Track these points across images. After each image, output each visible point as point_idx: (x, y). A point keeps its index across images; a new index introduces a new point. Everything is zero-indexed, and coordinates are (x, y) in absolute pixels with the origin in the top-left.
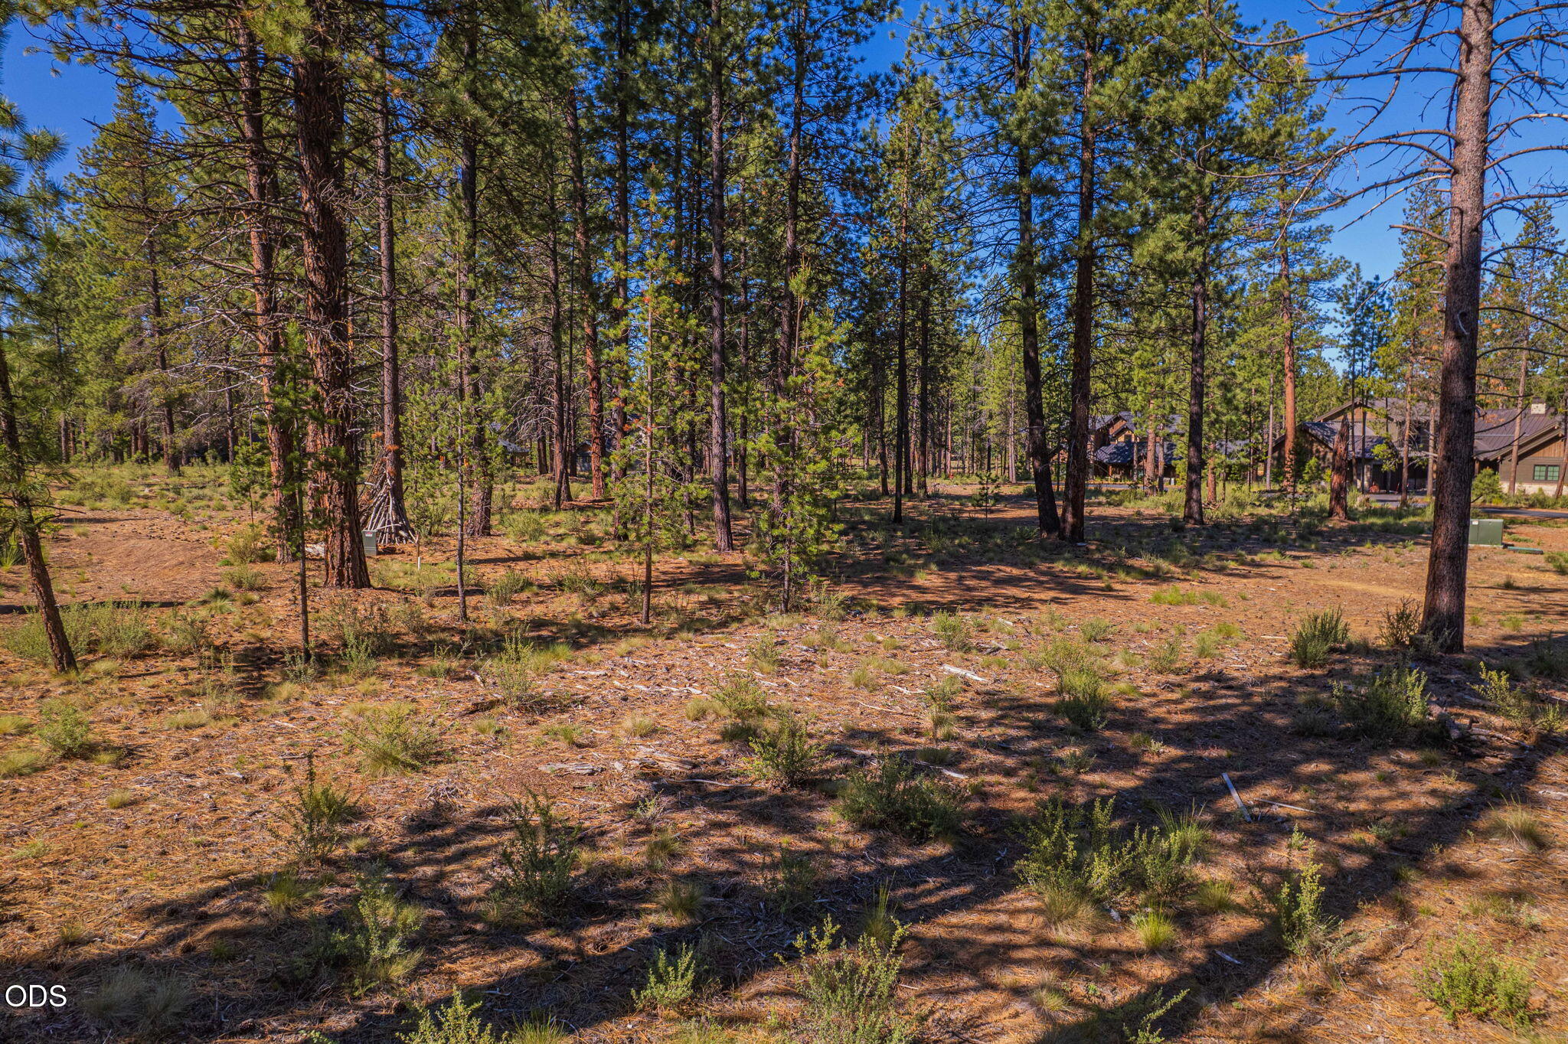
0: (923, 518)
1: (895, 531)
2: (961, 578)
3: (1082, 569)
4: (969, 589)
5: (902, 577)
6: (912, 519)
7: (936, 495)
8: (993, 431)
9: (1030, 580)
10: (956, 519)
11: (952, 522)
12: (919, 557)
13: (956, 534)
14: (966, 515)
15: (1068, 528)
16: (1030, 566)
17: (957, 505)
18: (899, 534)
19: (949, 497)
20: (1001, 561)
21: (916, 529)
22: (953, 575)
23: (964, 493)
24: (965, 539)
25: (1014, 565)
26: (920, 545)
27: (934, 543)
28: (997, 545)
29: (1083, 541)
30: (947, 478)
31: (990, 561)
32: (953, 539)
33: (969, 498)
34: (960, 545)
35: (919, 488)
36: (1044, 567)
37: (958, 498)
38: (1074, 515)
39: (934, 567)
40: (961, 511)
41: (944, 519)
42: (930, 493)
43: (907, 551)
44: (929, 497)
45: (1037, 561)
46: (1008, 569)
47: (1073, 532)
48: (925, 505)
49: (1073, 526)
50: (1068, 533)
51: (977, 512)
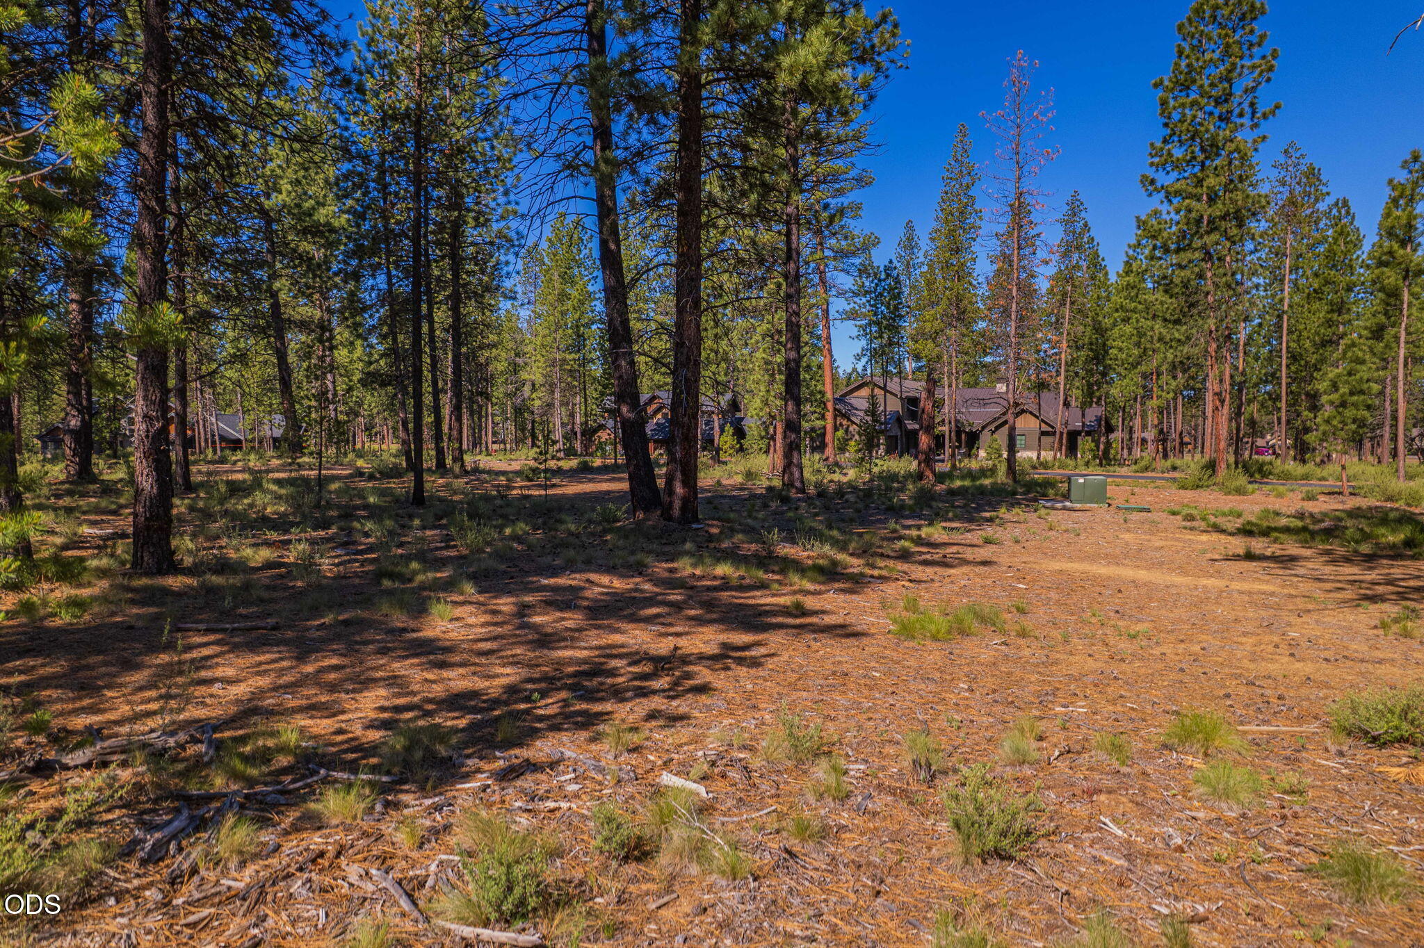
0: (456, 498)
1: (411, 517)
2: (523, 610)
3: (723, 569)
4: (545, 640)
5: (399, 619)
6: (441, 500)
7: (476, 470)
8: (537, 403)
9: (651, 601)
10: (503, 497)
11: (498, 502)
12: (441, 563)
13: (508, 520)
14: (514, 492)
15: (677, 504)
16: (639, 569)
17: (502, 480)
18: (417, 522)
19: (489, 472)
20: (590, 564)
21: (442, 512)
22: (506, 604)
23: (509, 469)
24: (522, 527)
25: (611, 570)
26: (448, 539)
27: (471, 536)
28: (571, 534)
29: (697, 521)
30: (488, 455)
31: (569, 567)
32: (501, 528)
33: (518, 473)
34: (515, 538)
35: (455, 460)
36: (661, 568)
37: (504, 473)
38: (685, 484)
39: (469, 588)
40: (509, 488)
41: (487, 498)
42: (469, 468)
43: (421, 556)
44: (467, 473)
45: (649, 560)
46: (605, 580)
47: (684, 509)
48: (460, 483)
49: (685, 500)
50: (676, 512)
51: (529, 488)
